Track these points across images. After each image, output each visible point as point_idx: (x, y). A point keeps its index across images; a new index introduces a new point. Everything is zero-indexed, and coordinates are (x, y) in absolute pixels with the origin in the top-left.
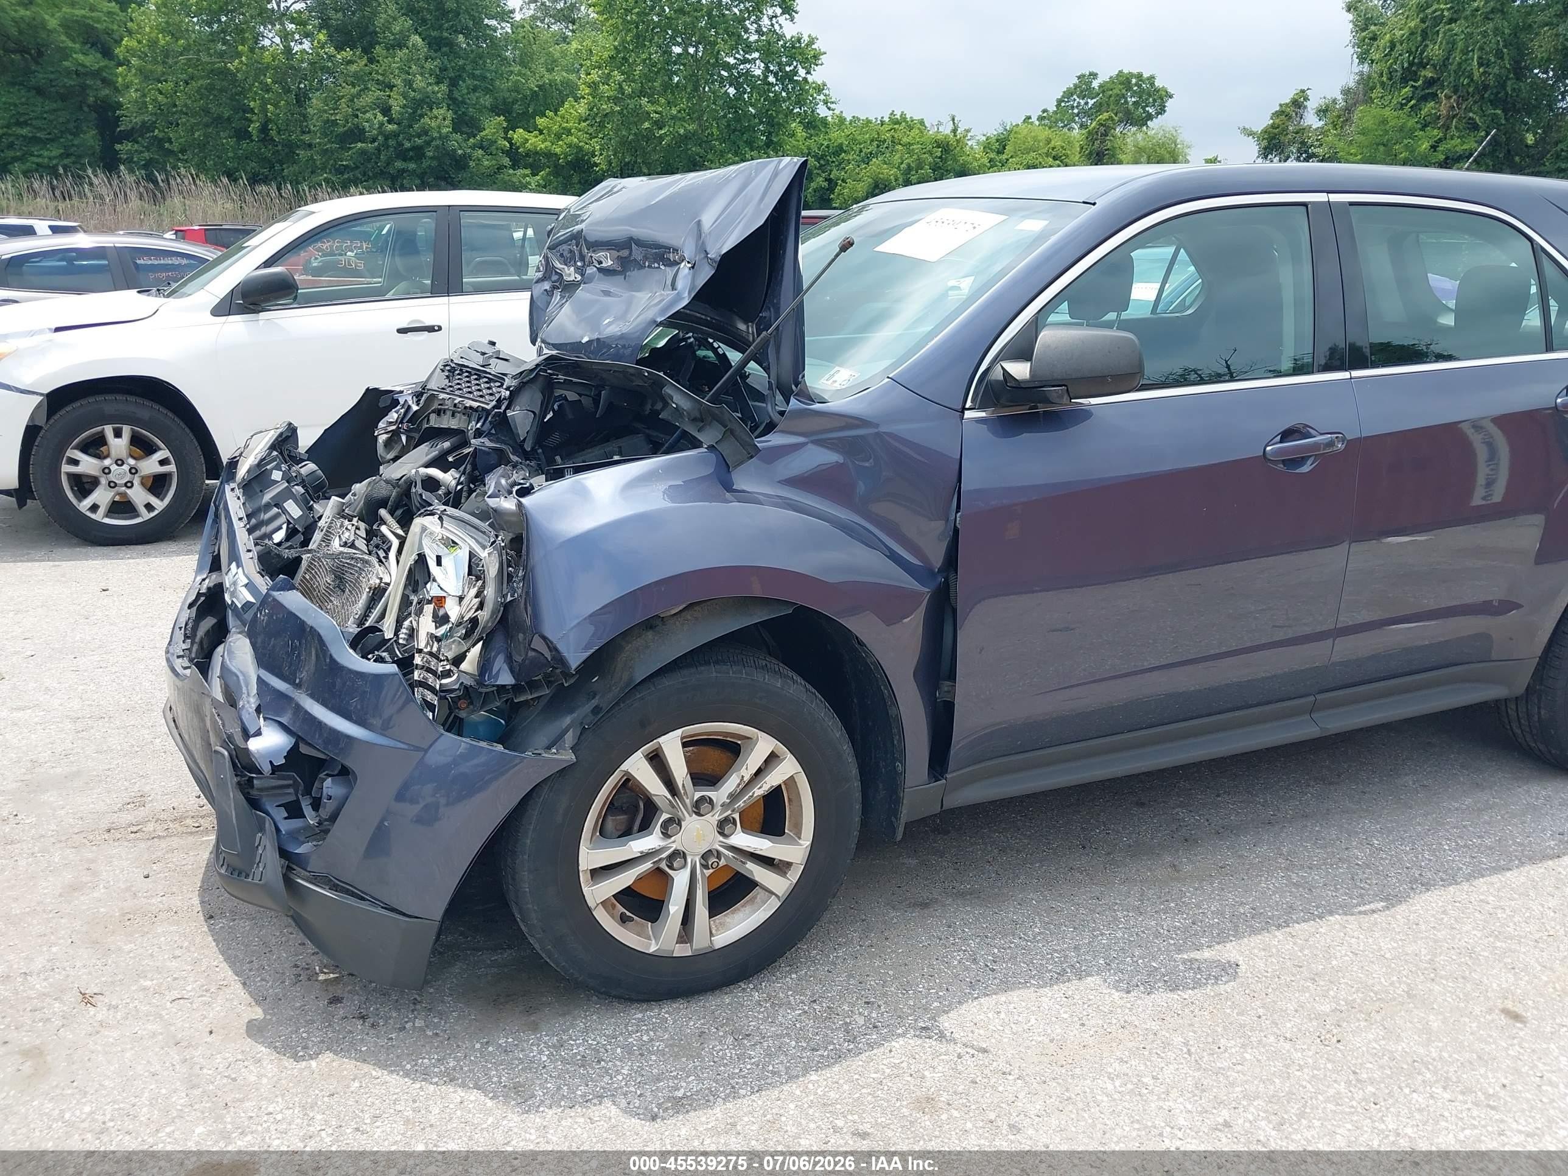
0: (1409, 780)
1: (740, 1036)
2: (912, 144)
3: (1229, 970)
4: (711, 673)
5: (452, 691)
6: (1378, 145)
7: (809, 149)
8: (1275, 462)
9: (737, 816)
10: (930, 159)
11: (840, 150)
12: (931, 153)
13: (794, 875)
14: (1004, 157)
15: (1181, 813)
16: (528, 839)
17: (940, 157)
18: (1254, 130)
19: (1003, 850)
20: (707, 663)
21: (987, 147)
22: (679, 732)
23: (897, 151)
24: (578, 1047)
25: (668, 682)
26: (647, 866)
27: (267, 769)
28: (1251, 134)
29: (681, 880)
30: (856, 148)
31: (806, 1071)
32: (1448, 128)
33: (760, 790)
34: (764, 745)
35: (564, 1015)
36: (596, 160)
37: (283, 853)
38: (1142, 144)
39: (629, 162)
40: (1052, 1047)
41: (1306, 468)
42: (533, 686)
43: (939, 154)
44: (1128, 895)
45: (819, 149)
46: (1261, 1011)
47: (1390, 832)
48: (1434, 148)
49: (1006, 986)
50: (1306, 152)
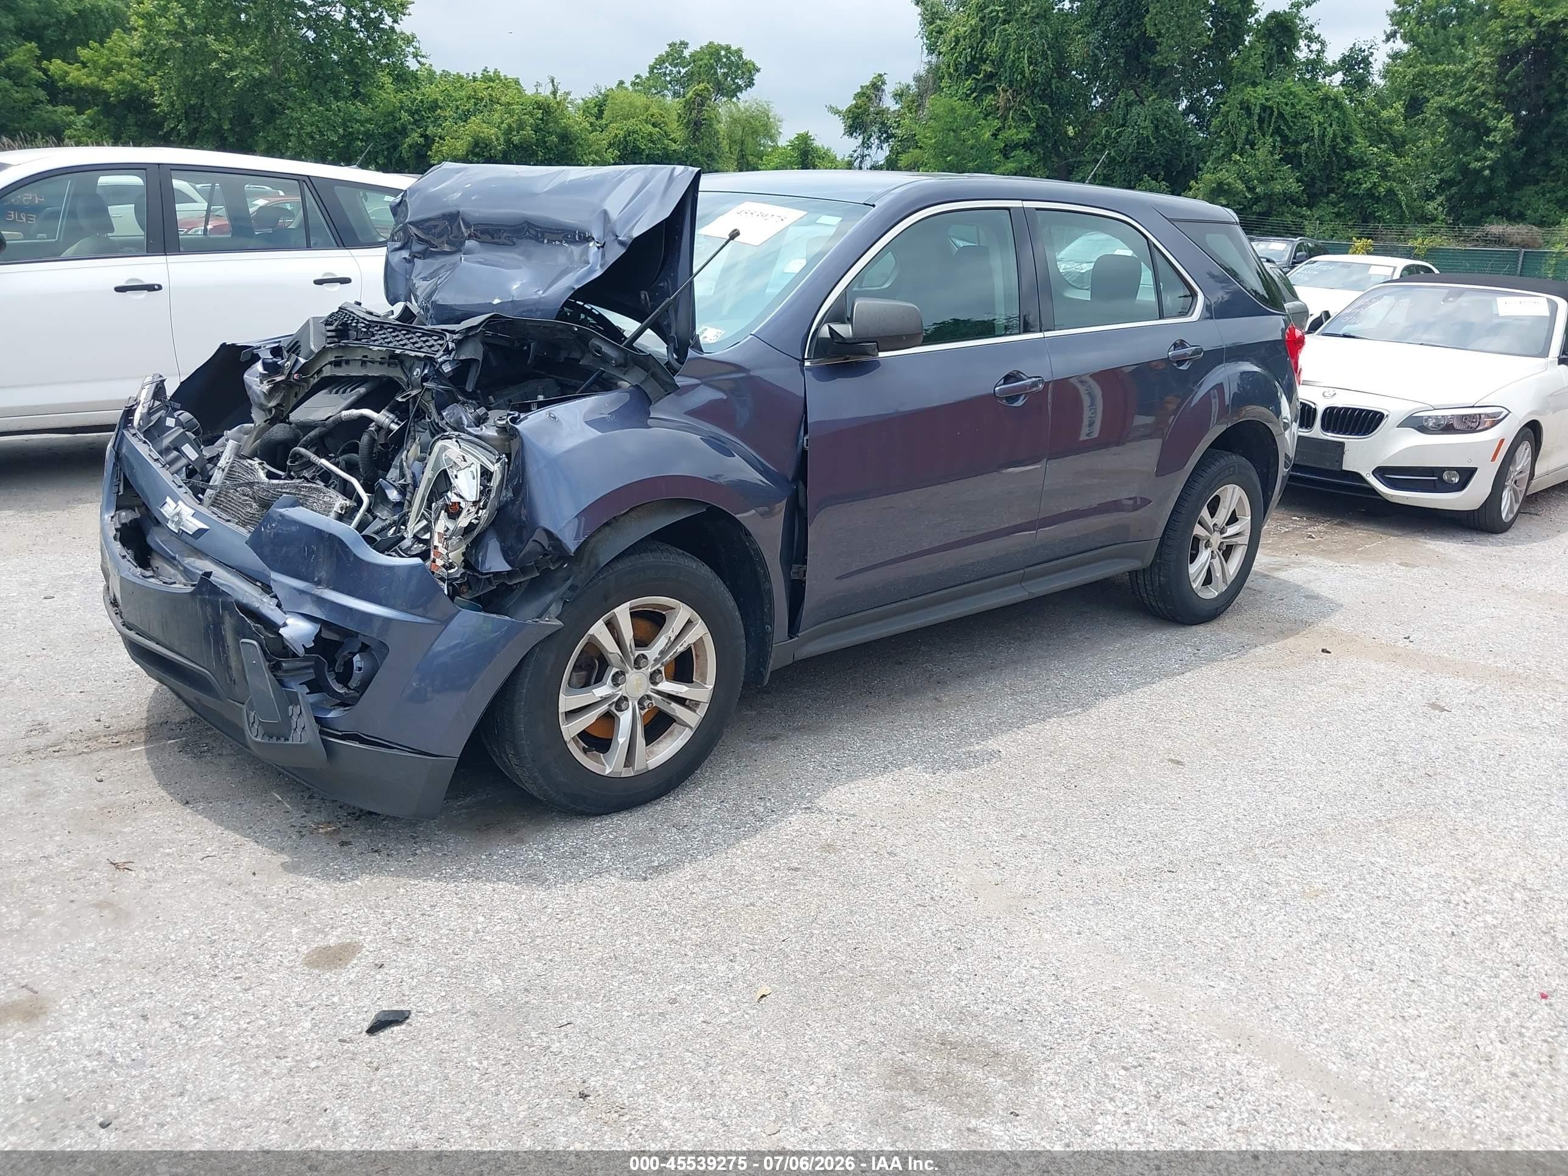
0: (1076, 635)
1: (680, 828)
2: (512, 104)
3: (995, 754)
4: (649, 558)
5: (457, 579)
6: (949, 130)
7: (401, 102)
8: (1001, 399)
9: (662, 669)
10: (531, 121)
11: (434, 106)
12: (531, 114)
13: (702, 711)
14: (604, 122)
15: (929, 666)
16: (524, 689)
17: (542, 119)
18: (840, 109)
19: (814, 700)
20: (645, 551)
21: (586, 111)
22: (627, 605)
23: (495, 110)
24: (564, 847)
25: (620, 566)
26: (604, 708)
27: (301, 652)
28: (837, 112)
29: (625, 719)
30: (453, 104)
31: (738, 840)
32: (1006, 119)
33: (680, 648)
34: (683, 612)
35: (540, 831)
36: (156, 100)
37: (318, 720)
38: (736, 116)
39: (195, 105)
40: (897, 809)
41: (1020, 403)
42: (524, 571)
43: (540, 116)
44: (911, 718)
45: (412, 103)
46: (1023, 776)
47: (1073, 669)
48: (995, 135)
49: (851, 777)
50: (886, 132)
